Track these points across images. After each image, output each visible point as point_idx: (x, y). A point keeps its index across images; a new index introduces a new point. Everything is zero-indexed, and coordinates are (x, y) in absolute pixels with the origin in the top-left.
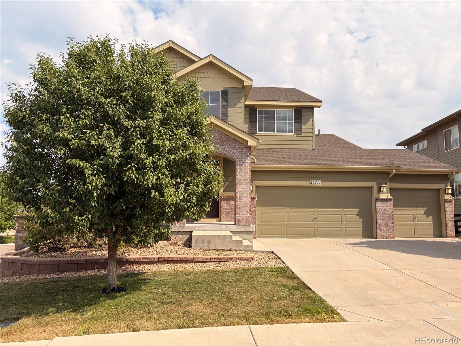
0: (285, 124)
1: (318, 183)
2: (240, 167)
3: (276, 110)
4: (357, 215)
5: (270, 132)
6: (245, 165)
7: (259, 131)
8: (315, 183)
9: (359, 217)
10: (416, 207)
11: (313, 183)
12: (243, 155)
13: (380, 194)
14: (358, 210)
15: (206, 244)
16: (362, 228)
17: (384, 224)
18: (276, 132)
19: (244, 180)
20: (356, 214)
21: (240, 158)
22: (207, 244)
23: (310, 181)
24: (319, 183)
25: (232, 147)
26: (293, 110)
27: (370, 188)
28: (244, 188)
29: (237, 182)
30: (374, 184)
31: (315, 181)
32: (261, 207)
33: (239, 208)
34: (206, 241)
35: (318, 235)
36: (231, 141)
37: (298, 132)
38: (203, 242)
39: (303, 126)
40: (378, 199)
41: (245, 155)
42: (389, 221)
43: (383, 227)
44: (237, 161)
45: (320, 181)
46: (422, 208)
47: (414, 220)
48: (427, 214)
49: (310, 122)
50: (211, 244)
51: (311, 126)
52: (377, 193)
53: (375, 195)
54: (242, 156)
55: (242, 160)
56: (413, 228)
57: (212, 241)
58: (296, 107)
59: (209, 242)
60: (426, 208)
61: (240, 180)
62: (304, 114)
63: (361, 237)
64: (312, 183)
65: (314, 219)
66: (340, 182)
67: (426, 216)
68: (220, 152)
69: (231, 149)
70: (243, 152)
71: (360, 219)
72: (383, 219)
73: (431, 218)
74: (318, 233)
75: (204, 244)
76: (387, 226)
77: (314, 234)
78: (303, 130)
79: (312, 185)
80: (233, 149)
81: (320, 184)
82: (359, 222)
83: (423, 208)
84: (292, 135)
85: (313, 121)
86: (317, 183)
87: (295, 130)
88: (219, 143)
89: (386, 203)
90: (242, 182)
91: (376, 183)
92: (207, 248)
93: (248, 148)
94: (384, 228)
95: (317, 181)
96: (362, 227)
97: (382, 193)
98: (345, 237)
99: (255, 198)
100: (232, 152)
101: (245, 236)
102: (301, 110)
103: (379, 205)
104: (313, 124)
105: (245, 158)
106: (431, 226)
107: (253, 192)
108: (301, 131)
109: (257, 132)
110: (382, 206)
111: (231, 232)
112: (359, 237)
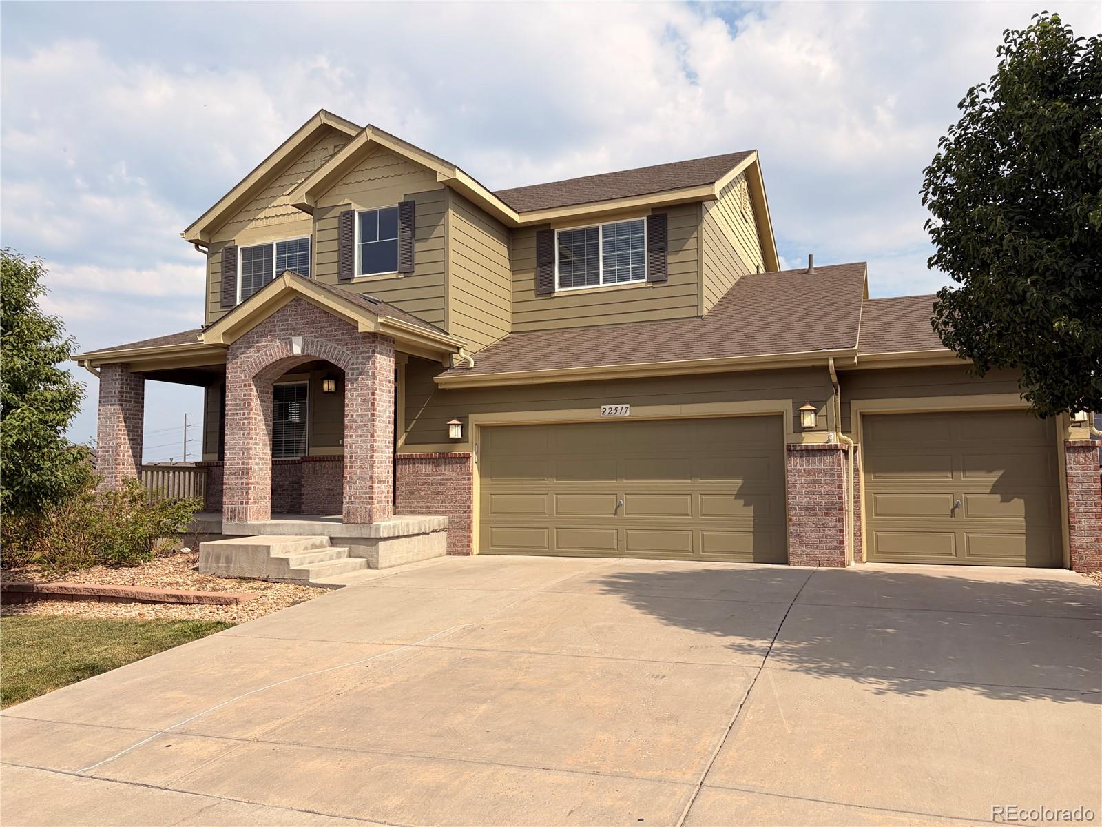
0: (623, 260)
1: (622, 411)
2: (352, 384)
3: (600, 226)
4: (738, 496)
5: (588, 284)
6: (363, 379)
7: (562, 285)
8: (613, 411)
9: (742, 502)
10: (964, 471)
11: (608, 411)
12: (360, 356)
13: (804, 434)
14: (740, 482)
15: (223, 563)
16: (751, 534)
17: (813, 522)
18: (601, 284)
19: (360, 415)
20: (735, 492)
21: (353, 364)
22: (224, 565)
23: (602, 407)
24: (624, 411)
25: (336, 340)
26: (645, 219)
27: (780, 417)
28: (361, 436)
29: (346, 422)
30: (783, 406)
31: (613, 407)
32: (491, 477)
33: (349, 483)
34: (223, 560)
35: (628, 549)
36: (335, 325)
37: (659, 275)
38: (218, 559)
39: (670, 259)
40: (792, 450)
41: (363, 355)
42: (827, 514)
43: (806, 531)
44: (346, 371)
45: (628, 406)
46: (983, 474)
47: (953, 510)
48: (1004, 490)
49: (691, 243)
50: (232, 565)
51: (692, 255)
52: (794, 432)
53: (790, 438)
54: (357, 358)
55: (358, 369)
56: (952, 535)
57: (234, 559)
58: (652, 209)
59: (228, 561)
60: (1000, 473)
61: (352, 416)
62: (673, 225)
63: (750, 557)
64: (607, 413)
65: (617, 507)
66: (683, 406)
67: (998, 497)
68: (313, 354)
69: (334, 344)
70: (359, 348)
71: (746, 508)
72: (807, 509)
73: (1018, 505)
74: (627, 545)
75: (220, 565)
76: (821, 527)
77: (615, 547)
78: (671, 269)
79: (606, 417)
80: (338, 345)
81: (628, 414)
82: (745, 516)
83: (991, 471)
84: (643, 285)
85: (699, 240)
86: (619, 411)
87: (650, 273)
88: (312, 332)
89: (820, 460)
90: (355, 421)
91: (791, 401)
92: (224, 574)
93: (369, 338)
94: (813, 535)
95: (619, 406)
96: (752, 530)
97: (809, 429)
98: (703, 556)
99: (468, 457)
100: (336, 352)
101: (362, 549)
102: (666, 214)
103: (795, 466)
104: (698, 250)
105: (363, 364)
106: (1019, 531)
107: (468, 442)
108: (665, 271)
109: (557, 290)
110: (805, 469)
111: (331, 538)
112: (743, 558)
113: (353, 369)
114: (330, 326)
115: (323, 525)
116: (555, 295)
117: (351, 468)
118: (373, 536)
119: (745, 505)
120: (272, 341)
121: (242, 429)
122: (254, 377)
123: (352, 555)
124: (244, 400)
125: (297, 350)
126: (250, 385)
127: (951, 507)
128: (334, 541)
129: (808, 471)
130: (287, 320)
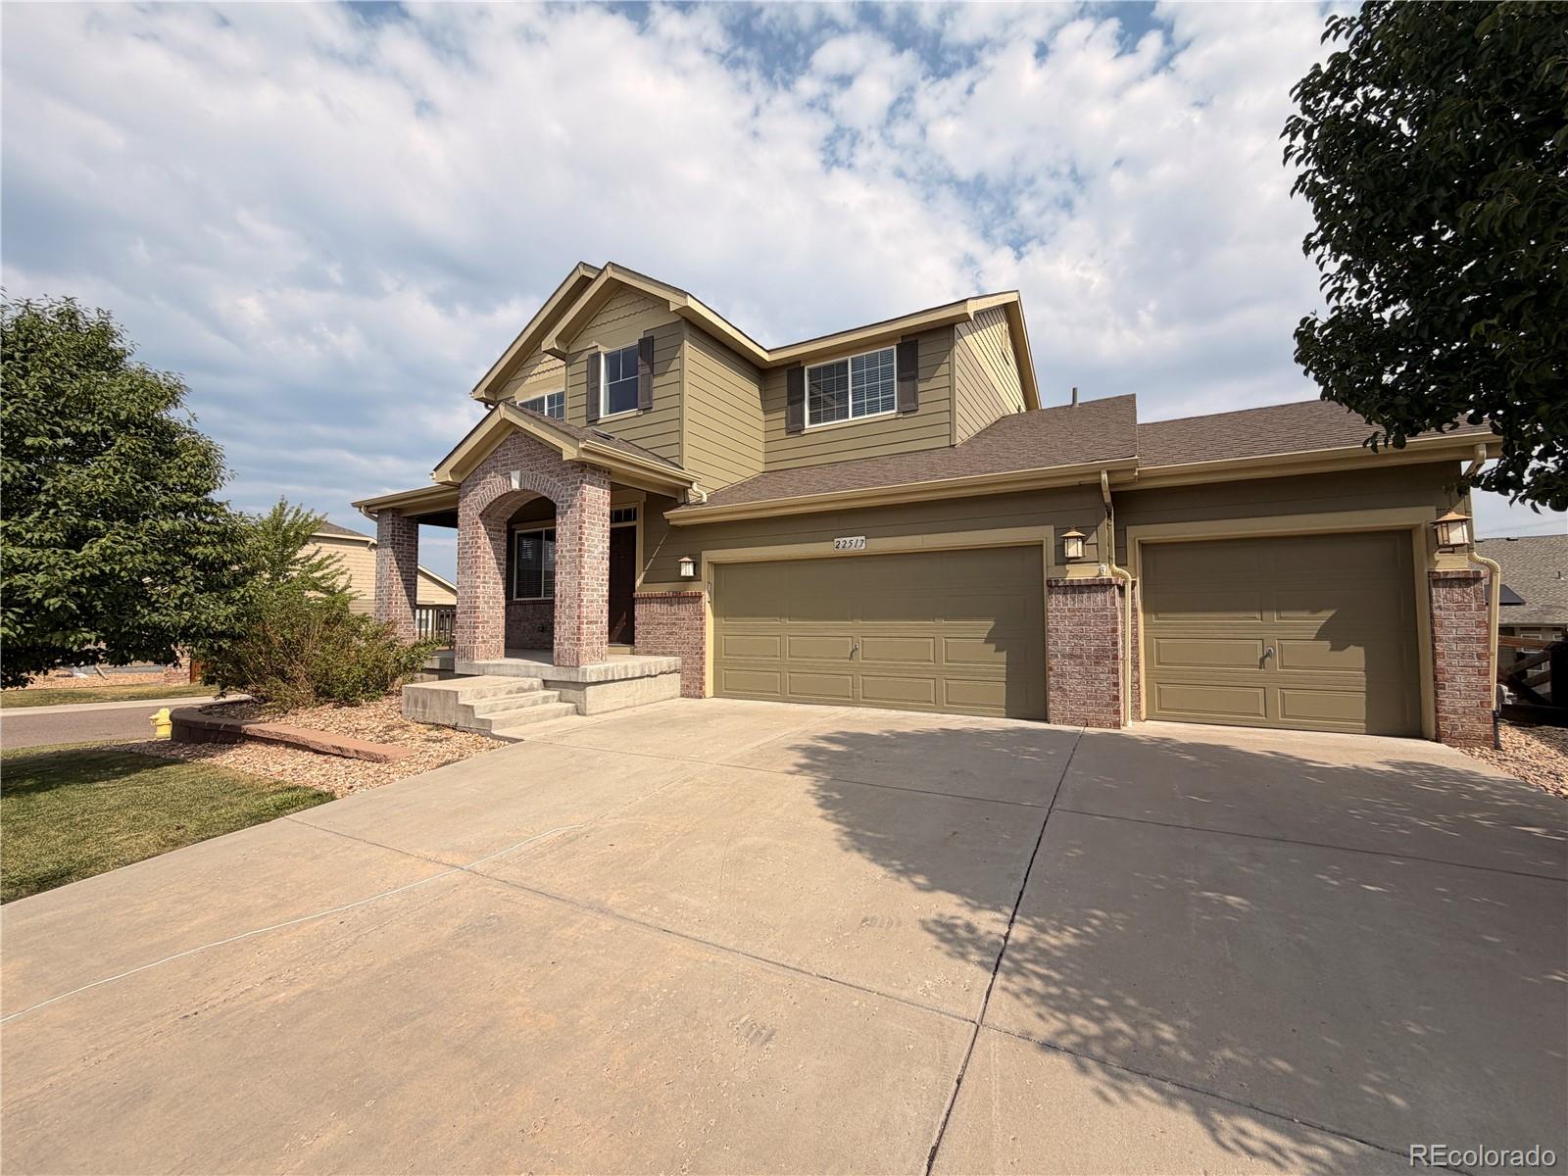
0: (872, 392)
1: (856, 544)
2: (562, 518)
3: (849, 358)
4: (988, 640)
5: (838, 419)
6: (571, 512)
7: (812, 422)
8: (848, 545)
9: (993, 647)
10: (1278, 610)
11: (842, 544)
12: (570, 487)
13: (1068, 567)
14: (991, 623)
16: (1004, 685)
17: (1079, 673)
18: (851, 418)
19: (568, 551)
20: (986, 635)
21: (563, 496)
23: (836, 540)
24: (859, 544)
25: (548, 472)
26: (895, 347)
27: (1039, 547)
28: (570, 573)
29: (557, 558)
30: (1044, 534)
31: (848, 539)
32: (725, 617)
33: (559, 623)
34: (420, 704)
35: (864, 697)
36: (547, 456)
37: (909, 405)
38: (416, 703)
39: (921, 387)
40: (1054, 586)
41: (572, 486)
42: (1097, 663)
43: (1070, 684)
44: (558, 504)
45: (863, 538)
46: (1305, 614)
47: (1262, 661)
48: (1335, 636)
49: (944, 369)
50: (428, 710)
51: (945, 381)
52: (1056, 564)
53: (1051, 572)
54: (567, 489)
55: (567, 501)
56: (1261, 691)
57: (429, 703)
58: (902, 337)
59: (424, 705)
60: (1329, 614)
61: (562, 551)
62: (924, 351)
63: (1001, 712)
64: (840, 546)
65: (853, 651)
66: (925, 536)
67: (1327, 644)
68: (529, 488)
70: (569, 479)
71: (999, 654)
72: (1072, 656)
73: (1356, 655)
74: (863, 693)
76: (1090, 679)
77: (851, 695)
78: (921, 398)
79: (841, 552)
80: (549, 477)
81: (863, 547)
82: (996, 663)
83: (1319, 610)
84: (894, 416)
85: (951, 365)
86: (854, 545)
87: (901, 401)
88: (528, 465)
89: (1089, 598)
90: (564, 557)
91: (1052, 527)
93: (577, 467)
94: (1079, 688)
95: (854, 539)
96: (1005, 679)
97: (1075, 560)
98: (945, 708)
99: (700, 597)
100: (549, 484)
101: (571, 693)
102: (917, 341)
103: (1055, 603)
104: (951, 375)
105: (571, 495)
106: (1357, 688)
107: (700, 580)
108: (915, 400)
109: (807, 426)
110: (1069, 609)
111: (544, 681)
112: (993, 711)
113: (563, 502)
114: (544, 457)
115: (537, 667)
116: (805, 432)
117: (561, 607)
118: (580, 681)
119: (996, 651)
120: (495, 477)
121: (470, 568)
122: (481, 515)
123: (563, 699)
124: (472, 538)
125: (516, 485)
126: (477, 523)
127: (1260, 656)
128: (547, 684)
129: (1074, 611)
130: (507, 454)
